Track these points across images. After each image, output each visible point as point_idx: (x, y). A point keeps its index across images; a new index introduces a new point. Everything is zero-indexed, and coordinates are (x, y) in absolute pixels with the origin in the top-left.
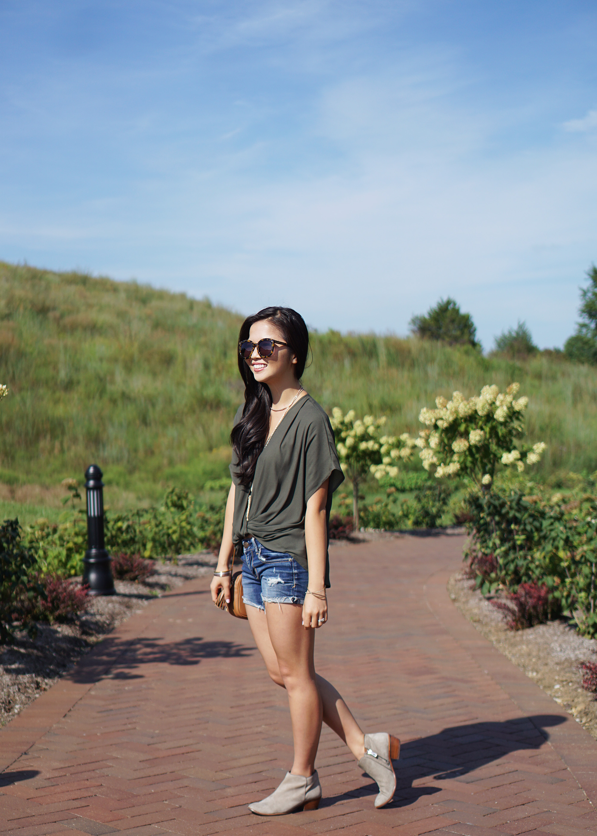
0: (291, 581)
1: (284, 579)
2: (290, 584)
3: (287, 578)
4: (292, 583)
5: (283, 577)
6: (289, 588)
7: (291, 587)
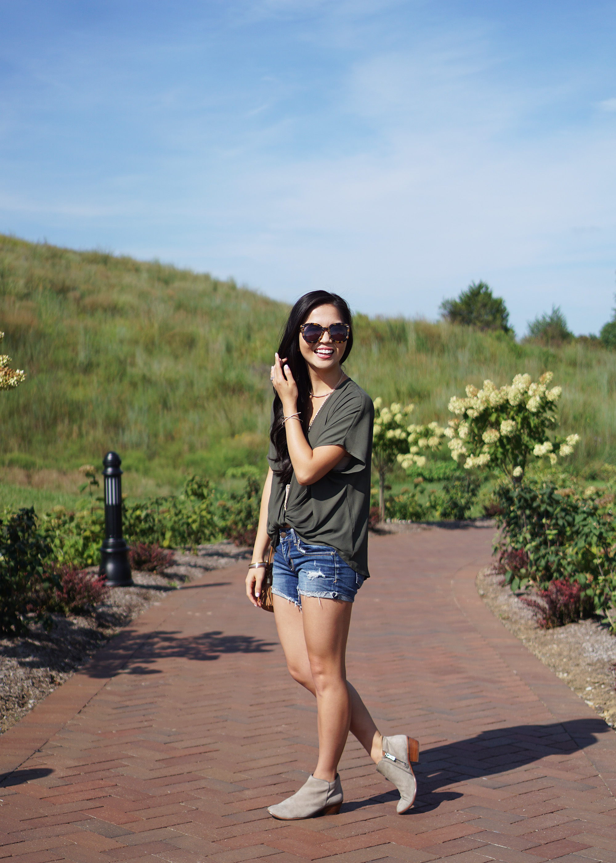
0: (332, 575)
1: (325, 573)
3: (328, 572)
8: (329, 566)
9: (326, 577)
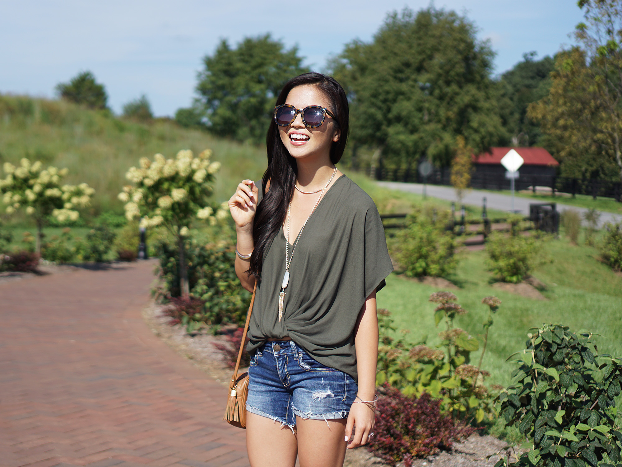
0: (342, 393)
1: (335, 391)
2: (340, 397)
3: (338, 390)
4: (342, 395)
5: (334, 390)
6: (339, 402)
7: (341, 400)
8: (339, 383)
9: (335, 396)
